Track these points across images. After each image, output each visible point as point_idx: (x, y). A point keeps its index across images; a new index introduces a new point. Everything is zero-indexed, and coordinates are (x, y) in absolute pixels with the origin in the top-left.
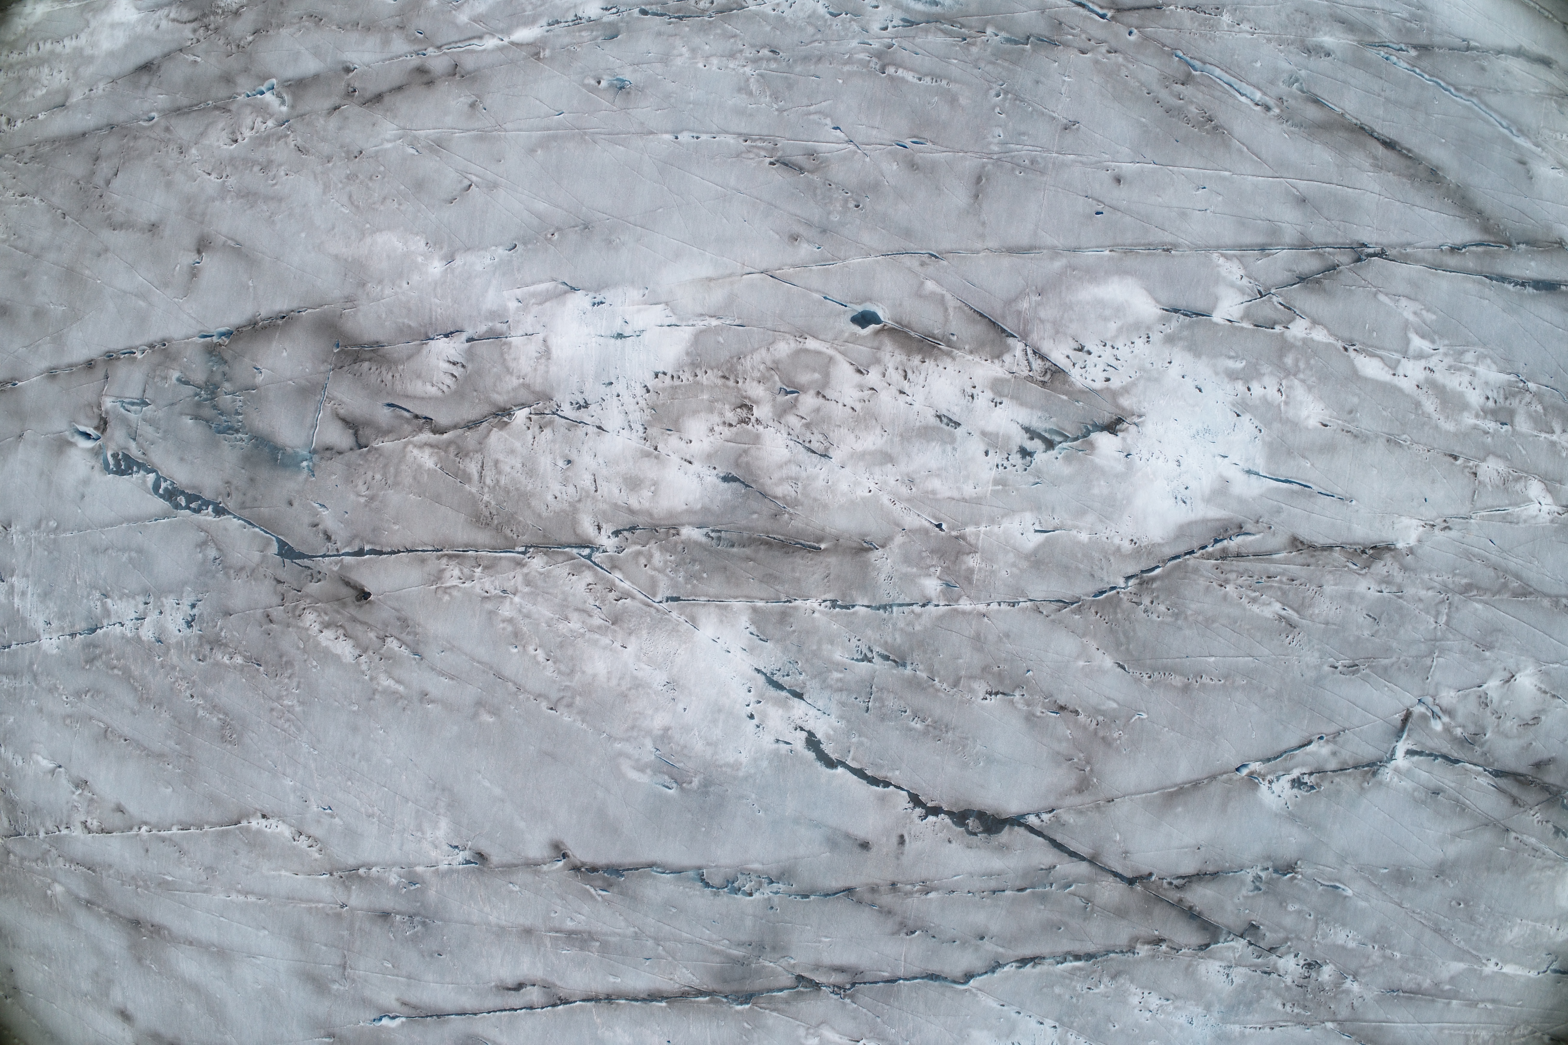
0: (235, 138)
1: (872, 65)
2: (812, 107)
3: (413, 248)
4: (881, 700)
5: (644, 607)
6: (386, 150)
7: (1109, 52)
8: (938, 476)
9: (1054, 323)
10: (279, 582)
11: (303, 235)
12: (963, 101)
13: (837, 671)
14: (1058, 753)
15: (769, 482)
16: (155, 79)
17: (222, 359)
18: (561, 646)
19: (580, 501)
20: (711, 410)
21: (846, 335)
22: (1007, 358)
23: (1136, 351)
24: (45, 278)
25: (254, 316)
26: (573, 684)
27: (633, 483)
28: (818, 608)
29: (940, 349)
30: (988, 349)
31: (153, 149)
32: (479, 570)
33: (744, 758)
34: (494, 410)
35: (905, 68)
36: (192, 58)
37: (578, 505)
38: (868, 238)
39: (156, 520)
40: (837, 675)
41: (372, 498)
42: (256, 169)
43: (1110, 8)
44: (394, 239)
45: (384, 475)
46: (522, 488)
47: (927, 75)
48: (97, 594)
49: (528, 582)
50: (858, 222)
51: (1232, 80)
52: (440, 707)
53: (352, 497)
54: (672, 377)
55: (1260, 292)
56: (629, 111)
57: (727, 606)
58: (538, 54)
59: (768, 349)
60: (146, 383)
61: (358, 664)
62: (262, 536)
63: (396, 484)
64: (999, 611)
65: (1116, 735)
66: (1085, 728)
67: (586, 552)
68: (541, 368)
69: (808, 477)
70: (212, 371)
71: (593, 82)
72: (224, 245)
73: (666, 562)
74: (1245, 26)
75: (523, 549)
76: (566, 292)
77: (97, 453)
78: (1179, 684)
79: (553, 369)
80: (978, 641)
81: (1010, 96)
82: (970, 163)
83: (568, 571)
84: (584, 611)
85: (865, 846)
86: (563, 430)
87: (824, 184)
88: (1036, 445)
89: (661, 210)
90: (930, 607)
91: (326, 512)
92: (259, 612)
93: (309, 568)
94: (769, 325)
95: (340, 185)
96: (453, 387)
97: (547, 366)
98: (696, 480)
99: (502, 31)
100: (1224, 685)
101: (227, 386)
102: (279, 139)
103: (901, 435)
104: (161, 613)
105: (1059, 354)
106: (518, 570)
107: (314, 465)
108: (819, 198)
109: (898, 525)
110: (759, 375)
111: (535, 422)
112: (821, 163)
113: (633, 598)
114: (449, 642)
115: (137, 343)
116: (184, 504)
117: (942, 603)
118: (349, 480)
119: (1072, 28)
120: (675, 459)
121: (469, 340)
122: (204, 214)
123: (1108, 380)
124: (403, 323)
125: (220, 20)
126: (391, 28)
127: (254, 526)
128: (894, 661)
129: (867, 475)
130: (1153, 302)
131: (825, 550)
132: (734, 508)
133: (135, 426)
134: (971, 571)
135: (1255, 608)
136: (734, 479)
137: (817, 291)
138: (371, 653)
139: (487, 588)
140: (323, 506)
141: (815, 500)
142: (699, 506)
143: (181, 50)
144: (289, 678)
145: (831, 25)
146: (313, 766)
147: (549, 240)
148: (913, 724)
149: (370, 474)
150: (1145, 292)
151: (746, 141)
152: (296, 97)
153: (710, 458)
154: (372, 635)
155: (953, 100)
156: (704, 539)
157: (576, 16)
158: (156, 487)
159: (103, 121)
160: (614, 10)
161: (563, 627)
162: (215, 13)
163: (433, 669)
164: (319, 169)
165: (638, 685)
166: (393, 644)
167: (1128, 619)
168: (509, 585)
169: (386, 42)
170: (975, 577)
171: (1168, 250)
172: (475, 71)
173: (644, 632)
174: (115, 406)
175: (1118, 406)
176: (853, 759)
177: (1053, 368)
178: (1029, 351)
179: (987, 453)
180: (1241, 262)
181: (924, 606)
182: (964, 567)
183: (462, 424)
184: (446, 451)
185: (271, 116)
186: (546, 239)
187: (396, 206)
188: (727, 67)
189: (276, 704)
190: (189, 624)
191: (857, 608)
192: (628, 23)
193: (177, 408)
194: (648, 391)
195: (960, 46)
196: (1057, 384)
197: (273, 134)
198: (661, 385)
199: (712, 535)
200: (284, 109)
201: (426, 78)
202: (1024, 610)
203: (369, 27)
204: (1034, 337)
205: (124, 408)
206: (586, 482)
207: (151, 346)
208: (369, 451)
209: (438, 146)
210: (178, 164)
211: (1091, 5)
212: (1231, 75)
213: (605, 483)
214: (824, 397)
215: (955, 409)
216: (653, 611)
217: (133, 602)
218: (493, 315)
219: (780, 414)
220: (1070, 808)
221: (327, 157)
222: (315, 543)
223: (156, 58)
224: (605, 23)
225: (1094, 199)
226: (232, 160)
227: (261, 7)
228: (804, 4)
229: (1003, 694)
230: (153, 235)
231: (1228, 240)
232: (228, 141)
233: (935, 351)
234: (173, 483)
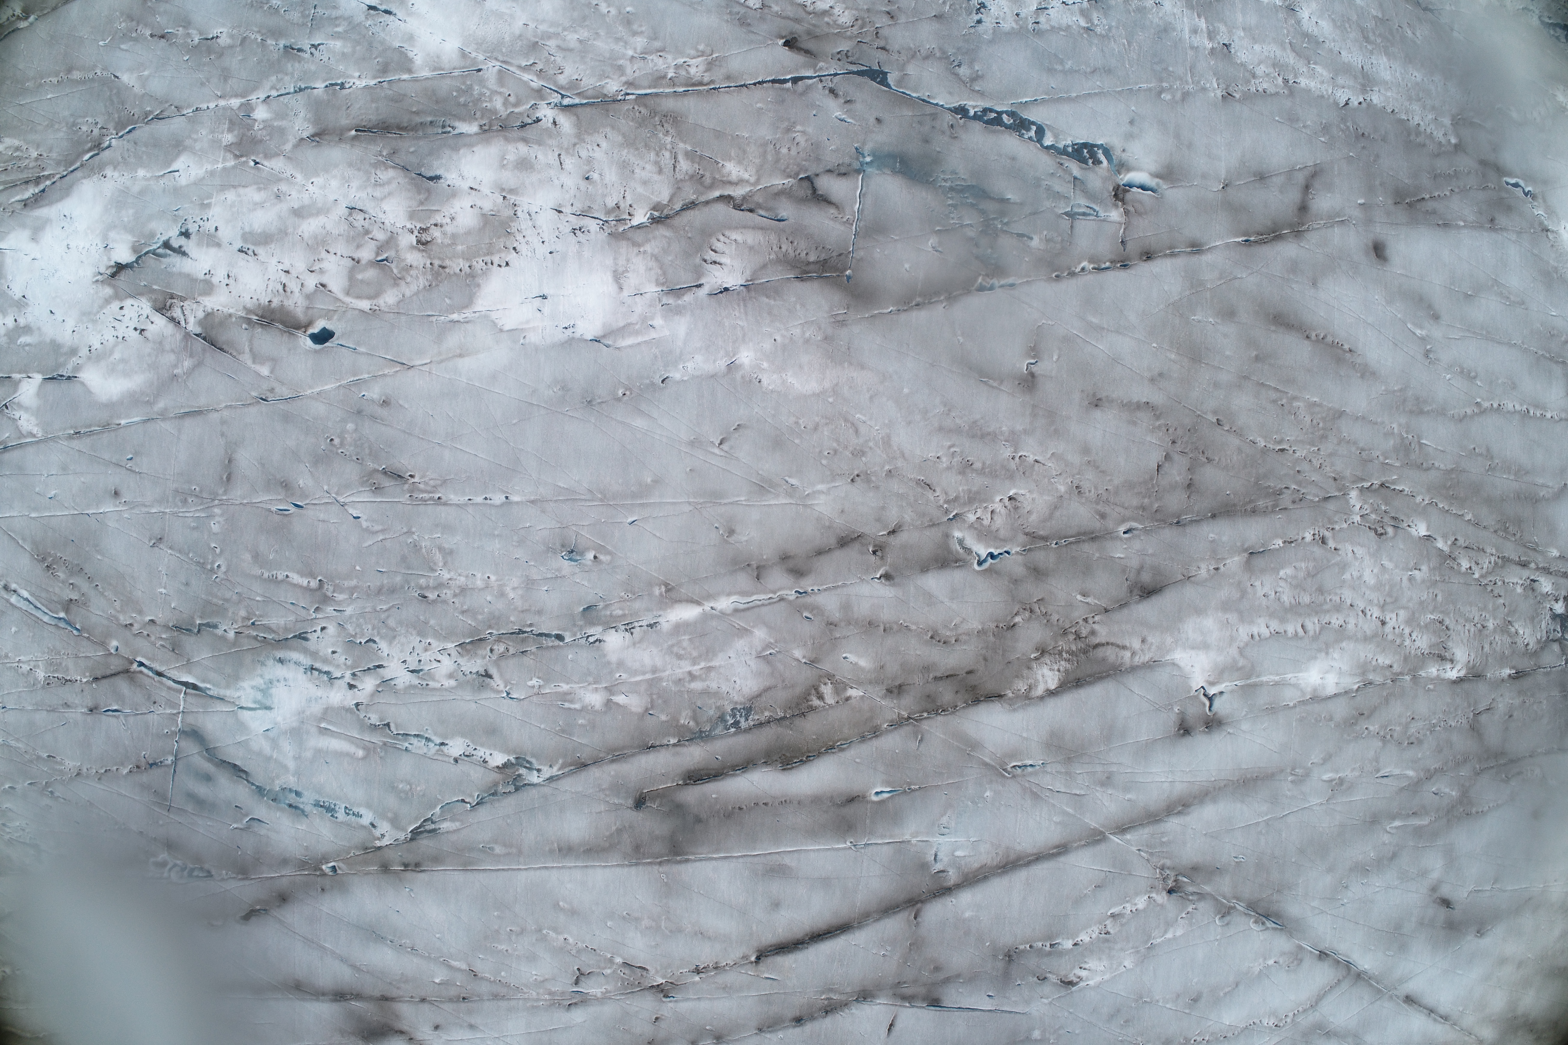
0: (1013, 501)
1: (331, 588)
2: (381, 537)
3: (775, 376)
4: (304, 16)
5: (509, 60)
6: (823, 482)
7: (131, 625)
8: (256, 204)
9: (163, 351)
10: (883, 48)
11: (906, 390)
12: (247, 557)
13: (340, 33)
15: (399, 180)
16: (1132, 576)
17: (982, 261)
18: (584, 18)
19: (575, 145)
20: (454, 236)
21: (335, 317)
22: (201, 314)
23: (99, 336)
24: (1228, 353)
25: (950, 305)
27: (524, 165)
28: (355, 81)
29: (257, 315)
30: (217, 320)
31: (1116, 493)
32: (671, 74)
34: (668, 221)
35: (301, 587)
36: (1089, 600)
37: (576, 140)
38: (319, 408)
39: (1036, 100)
40: (339, 30)
41: (788, 130)
42: (978, 465)
43: (134, 672)
44: (797, 385)
45: (777, 152)
46: (632, 150)
47: (282, 581)
48: (1098, 30)
49: (621, 69)
50: (330, 424)
51: (34, 612)
53: (810, 130)
54: (492, 264)
55: (7, 408)
56: (559, 525)
57: (434, 70)
58: (668, 591)
59: (403, 296)
60: (1071, 235)
62: (907, 89)
63: (764, 145)
64: (209, 102)
65: (123, 25)
66: (146, 25)
67: (566, 102)
68: (622, 261)
69: (366, 188)
70: (992, 248)
71: (601, 557)
72: (1002, 382)
73: (491, 100)
74: (25, 668)
75: (628, 97)
76: (604, 336)
77: (1122, 167)
78: (74, 72)
79: (609, 262)
80: (226, 75)
81: (209, 567)
82: (238, 493)
83: (582, 82)
84: (565, 50)
86: (595, 207)
87: (363, 459)
88: (177, 243)
89: (514, 422)
90: (263, 96)
91: (837, 114)
92: (902, 19)
93: (851, 63)
94: (403, 318)
95: (871, 444)
96: (714, 240)
97: (616, 264)
98: (465, 174)
99: (713, 617)
100: (42, 79)
101: (971, 233)
102: (956, 499)
103: (286, 234)
104: (1017, 15)
105: (159, 324)
106: (631, 78)
107: (857, 159)
108: (366, 445)
109: (289, 158)
110: (411, 273)
111: (624, 212)
112: (367, 481)
113: (519, 67)
114: (696, 10)
115: (1092, 278)
116: (1005, 117)
117: (254, 101)
118: (816, 146)
119: (163, 646)
120: (486, 190)
121: (700, 287)
122: (1034, 415)
123: (121, 308)
124: (775, 300)
125: (1062, 644)
126: (843, 624)
127: (918, 98)
128: (293, 49)
129: (315, 196)
130: (85, 383)
131: (351, 130)
132: (430, 154)
133: (1078, 192)
134: (230, 130)
135: (16, 142)
136: (431, 179)
137: (361, 354)
139: (661, 59)
140: (842, 120)
141: (359, 169)
142: (462, 151)
143: (1106, 611)
145: (373, 629)
147: (627, 388)
149: (793, 152)
150: (92, 390)
151: (439, 498)
152: (945, 546)
153: (453, 193)
154: (776, 8)
155: (257, 557)
156: (457, 124)
157: (632, 634)
158: (1041, 132)
159: (1190, 530)
160: (591, 639)
161: (584, 34)
162: (1071, 653)
164: (900, 463)
167: (110, 114)
168: (639, 64)
169: (846, 607)
170: (226, 126)
171: (76, 434)
172: (735, 571)
173: (507, 38)
174: (1105, 212)
175: (114, 287)
177: (164, 311)
178: (183, 323)
179: (216, 229)
180: (20, 432)
181: (269, 97)
182: (236, 132)
183: (701, 206)
184: (714, 178)
185: (971, 526)
186: (630, 389)
187: (801, 421)
188: (467, 577)
191: (324, 85)
192: (574, 625)
193: (1028, 210)
194: (514, 249)
195: (255, 615)
196: (161, 298)
197: (965, 504)
198: (503, 255)
199: (449, 129)
200: (957, 534)
201: (791, 564)
202: (189, 106)
203: (870, 626)
204: (179, 336)
205: (1094, 210)
206: (569, 162)
207: (1072, 274)
208: (798, 174)
209: (763, 487)
210: (1079, 474)
211: (151, 674)
212: (34, 616)
213: (552, 162)
214: (353, 259)
215: (242, 263)
216: (500, 58)
217: (1053, 23)
218: (679, 311)
219: (391, 240)
221: (892, 476)
222: (843, 86)
223: (1138, 603)
224: (598, 624)
225: (134, 472)
226: (1011, 476)
227: (1013, 657)
228: (402, 651)
229: (208, 39)
230: (1094, 395)
231: (31, 450)
232: (1021, 499)
233: (260, 313)
234: (1021, 136)
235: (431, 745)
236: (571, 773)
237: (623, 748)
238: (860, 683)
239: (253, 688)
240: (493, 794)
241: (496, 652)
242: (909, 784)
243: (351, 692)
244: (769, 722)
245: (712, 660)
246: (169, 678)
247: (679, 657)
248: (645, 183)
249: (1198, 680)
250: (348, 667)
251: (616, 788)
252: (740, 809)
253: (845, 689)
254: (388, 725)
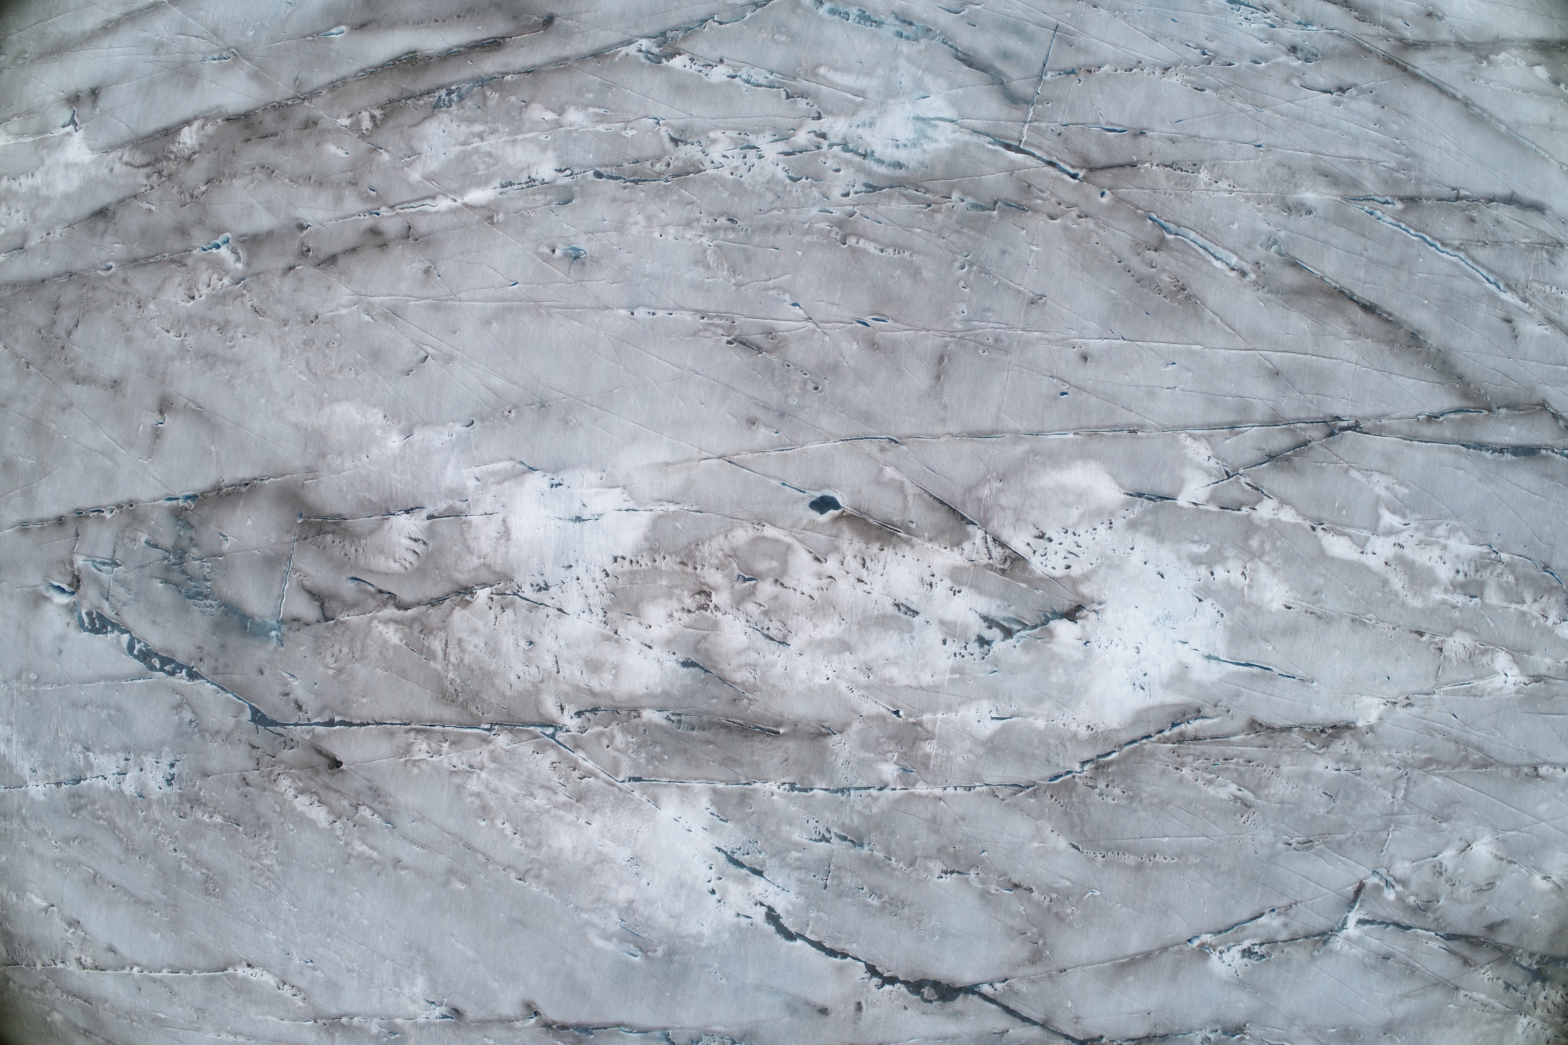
0: (192, 295)
1: (833, 235)
2: (770, 282)
3: (371, 421)
4: (839, 878)
5: (607, 786)
6: (342, 316)
7: (1080, 217)
8: (896, 664)
9: (1015, 510)
10: (254, 747)
11: (263, 401)
12: (926, 274)
13: (795, 850)
14: (1012, 928)
15: (728, 668)
16: (111, 227)
17: (189, 523)
18: (528, 820)
19: (542, 681)
20: (670, 596)
21: (805, 522)
22: (967, 545)
23: (1098, 538)
24: (13, 428)
25: (218, 482)
26: (540, 857)
27: (594, 666)
28: (777, 790)
29: (898, 537)
30: (947, 537)
31: (111, 301)
32: (446, 745)
33: (706, 930)
34: (456, 589)
35: (867, 239)
36: (147, 206)
37: (541, 686)
38: (827, 423)
39: (132, 680)
40: (795, 854)
41: (340, 671)
42: (214, 329)
43: (1082, 168)
44: (353, 411)
45: (351, 648)
46: (486, 667)
47: (888, 246)
48: (80, 748)
49: (494, 759)
50: (817, 405)
51: (1208, 244)
52: (413, 874)
53: (321, 669)
54: (631, 562)
55: (1227, 473)
56: (584, 283)
57: (688, 787)
58: (491, 217)
59: (726, 536)
60: (116, 544)
61: (333, 829)
62: (236, 703)
63: (363, 658)
64: (954, 796)
65: (1069, 911)
66: (1039, 904)
67: (550, 731)
68: (502, 549)
69: (766, 664)
70: (179, 536)
71: (548, 251)
72: (185, 407)
73: (627, 744)
74: (1223, 184)
75: (488, 726)
76: (524, 473)
77: (72, 609)
78: (1133, 863)
79: (513, 550)
80: (934, 823)
81: (975, 268)
82: (931, 342)
83: (532, 749)
84: (549, 788)
85: (824, 1011)
86: (524, 611)
87: (783, 364)
88: (995, 634)
89: (617, 390)
90: (887, 791)
91: (296, 683)
92: (236, 775)
93: (282, 735)
94: (727, 512)
95: (297, 351)
96: (416, 564)
97: (507, 547)
98: (656, 665)
99: (455, 192)
100: (1177, 864)
101: (194, 551)
102: (235, 299)
103: (859, 624)
104: (142, 770)
105: (1019, 542)
106: (484, 746)
107: (283, 635)
108: (777, 380)
109: (856, 712)
110: (717, 562)
111: (497, 602)
112: (780, 342)
113: (597, 777)
114: (419, 813)
115: (105, 503)
116: (158, 666)
117: (899, 787)
118: (317, 651)
119: (1042, 191)
120: (635, 643)
121: (430, 517)
122: (164, 374)
123: (1068, 567)
124: (365, 497)
125: (173, 166)
126: (344, 184)
127: (227, 692)
128: (852, 841)
129: (825, 663)
130: (1117, 487)
131: (784, 734)
132: (694, 693)
133: (107, 586)
134: (928, 757)
135: (1211, 790)
136: (694, 665)
137: (775, 478)
138: (345, 820)
139: (454, 763)
140: (292, 676)
141: (774, 686)
142: (659, 690)
143: (135, 197)
144: (267, 839)
145: (791, 191)
146: (294, 922)
147: (506, 418)
148: (870, 900)
149: (337, 647)
150: (1108, 477)
151: (703, 318)
152: (251, 255)
153: (669, 643)
154: (345, 803)
155: (915, 274)
156: (665, 723)
157: (529, 177)
158: (131, 648)
159: (61, 268)
160: (568, 172)
161: (529, 803)
162: (168, 159)
163: (405, 838)
164: (276, 332)
165: (603, 860)
166: (365, 812)
167: (1083, 802)
168: (475, 761)
169: (339, 199)
170: (932, 762)
171: (1134, 431)
172: (429, 234)
173: (608, 810)
174: (87, 565)
175: (1078, 594)
176: (811, 933)
177: (1013, 556)
178: (989, 539)
179: (944, 642)
180: (1209, 442)
181: (881, 789)
182: (920, 753)
183: (426, 601)
184: (410, 628)
185: (227, 273)
186: (503, 416)
187: (354, 375)
188: (683, 238)
189: (255, 863)
190: (169, 782)
191: (815, 791)
192: (582, 186)
193: (147, 571)
194: (607, 575)
195: (924, 214)
196: (1017, 572)
197: (229, 293)
198: (620, 569)
199: (673, 718)
200: (240, 266)
201: (379, 241)
202: (980, 794)
203: (321, 182)
204: (995, 525)
205: (95, 567)
206: (548, 663)
207: (119, 506)
208: (335, 624)
209: (393, 314)
210: (137, 319)
211: (1062, 165)
212: (1206, 239)
213: (566, 665)
214: (782, 584)
215: (914, 598)
216: (616, 790)
217: (114, 757)
218: (452, 493)
219: (739, 601)
220: (1023, 978)
221: (284, 320)
222: (286, 711)
223: (111, 203)
224: (559, 186)
225: (1059, 379)
226: (190, 317)
227: (213, 154)
228: (762, 168)
229: (959, 872)
230: (116, 392)
231: (1196, 419)
232: (186, 297)
233: (894, 539)
234: (146, 645)
235: (745, 76)
236: (609, 48)
237: (554, 71)
238: (338, 130)
239: (937, 141)
240: (689, 29)
241: (664, 163)
242: (313, 41)
243: (823, 131)
244: (421, 95)
245: (461, 151)
246: (1039, 158)
247: (489, 154)
248: (475, 631)
249: (78, 137)
250: (824, 155)
251: (568, 34)
252: (459, 17)
253: (352, 124)
254: (788, 97)
